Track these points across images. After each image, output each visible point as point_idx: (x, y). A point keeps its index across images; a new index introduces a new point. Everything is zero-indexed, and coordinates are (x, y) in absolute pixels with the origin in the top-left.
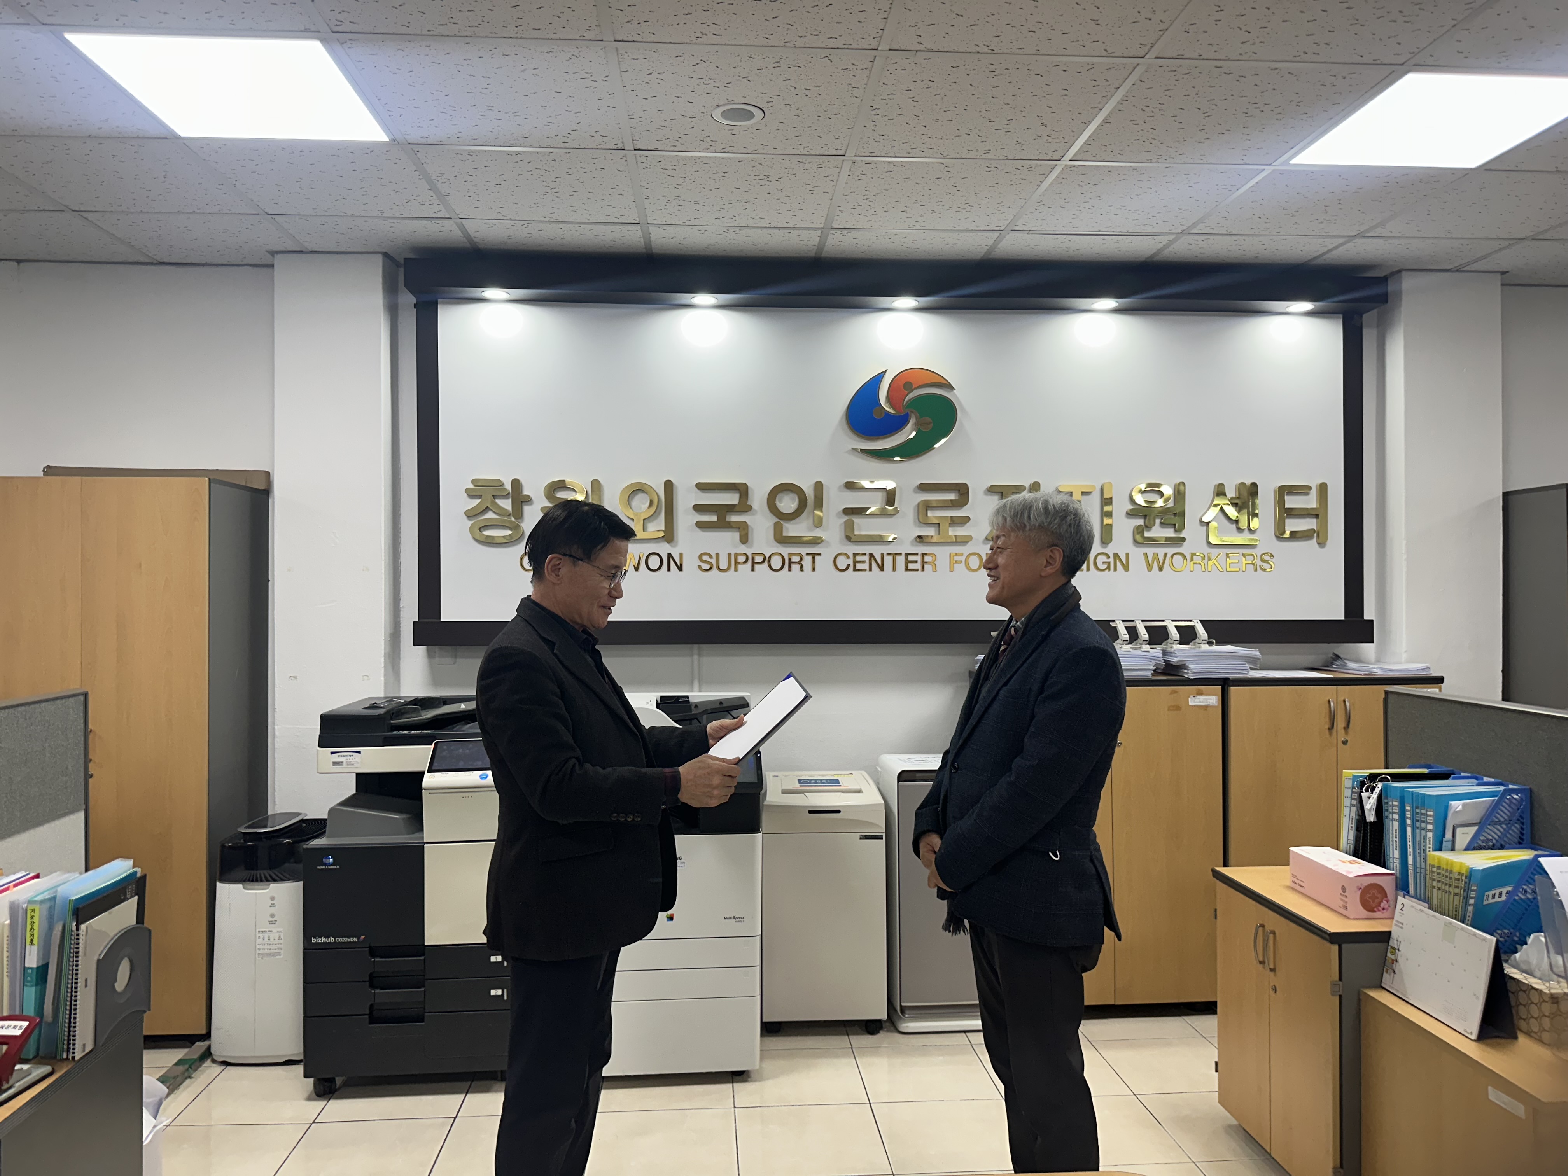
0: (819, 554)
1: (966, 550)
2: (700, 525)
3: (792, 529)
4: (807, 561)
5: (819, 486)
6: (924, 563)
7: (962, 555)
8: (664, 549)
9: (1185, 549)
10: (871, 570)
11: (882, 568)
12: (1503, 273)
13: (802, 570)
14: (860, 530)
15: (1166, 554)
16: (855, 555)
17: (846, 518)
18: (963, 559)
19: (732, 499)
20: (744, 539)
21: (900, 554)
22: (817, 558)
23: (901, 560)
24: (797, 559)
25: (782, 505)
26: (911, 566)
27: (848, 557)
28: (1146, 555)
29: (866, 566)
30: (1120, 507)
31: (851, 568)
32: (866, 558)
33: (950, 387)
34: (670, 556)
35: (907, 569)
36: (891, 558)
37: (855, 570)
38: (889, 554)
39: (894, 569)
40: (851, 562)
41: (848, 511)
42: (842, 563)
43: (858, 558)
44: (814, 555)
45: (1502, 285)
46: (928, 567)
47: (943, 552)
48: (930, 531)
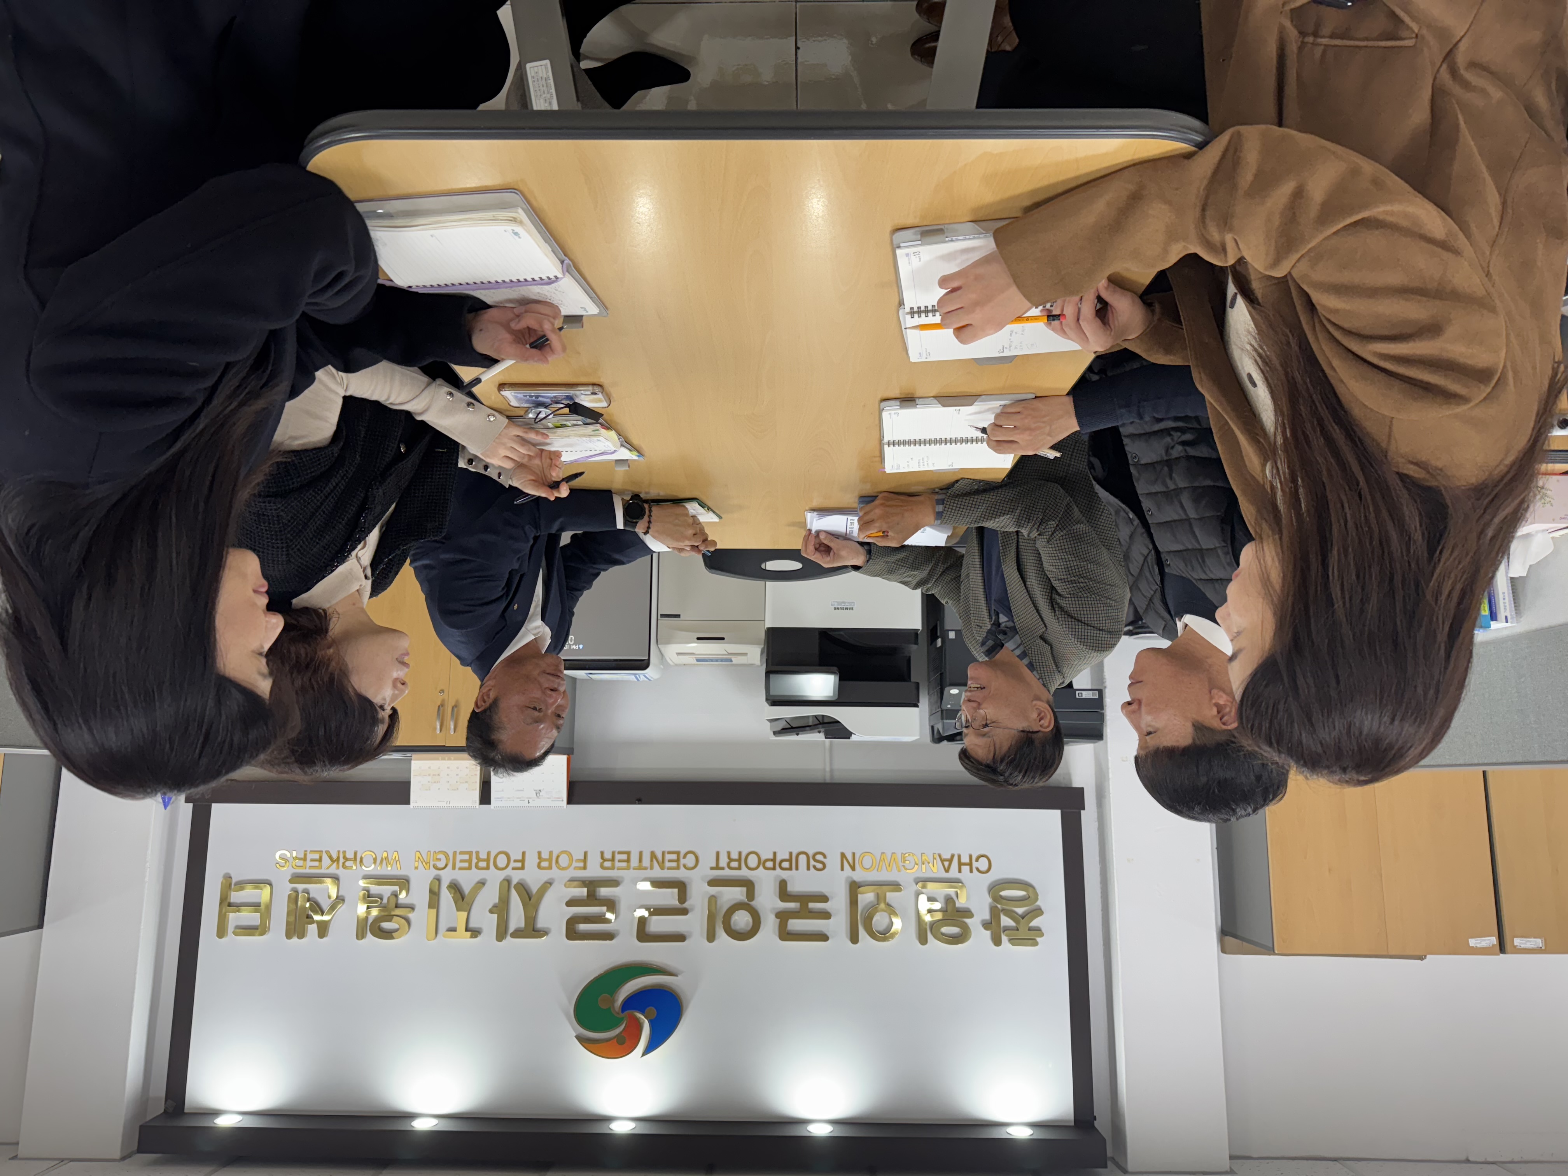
0: (712, 868)
1: (571, 874)
2: (824, 898)
3: (737, 894)
4: (723, 862)
5: (711, 937)
6: (613, 860)
7: (576, 869)
8: (859, 876)
9: (361, 873)
10: (663, 853)
11: (653, 855)
13: (729, 853)
14: (673, 894)
15: (380, 868)
16: (678, 868)
17: (686, 905)
18: (575, 864)
19: (795, 925)
20: (783, 884)
21: (635, 868)
22: (714, 865)
23: (634, 862)
24: (734, 864)
25: (746, 918)
26: (624, 857)
27: (685, 866)
28: (399, 868)
29: (668, 857)
30: (420, 915)
31: (682, 855)
32: (668, 864)
33: (580, 1038)
34: (853, 868)
35: (628, 853)
36: (644, 865)
37: (678, 853)
38: (646, 868)
39: (641, 853)
40: (682, 861)
41: (684, 912)
42: (690, 860)
43: (674, 864)
44: (717, 867)
45: (17, 1145)
46: (608, 856)
47: (594, 871)
48: (604, 892)
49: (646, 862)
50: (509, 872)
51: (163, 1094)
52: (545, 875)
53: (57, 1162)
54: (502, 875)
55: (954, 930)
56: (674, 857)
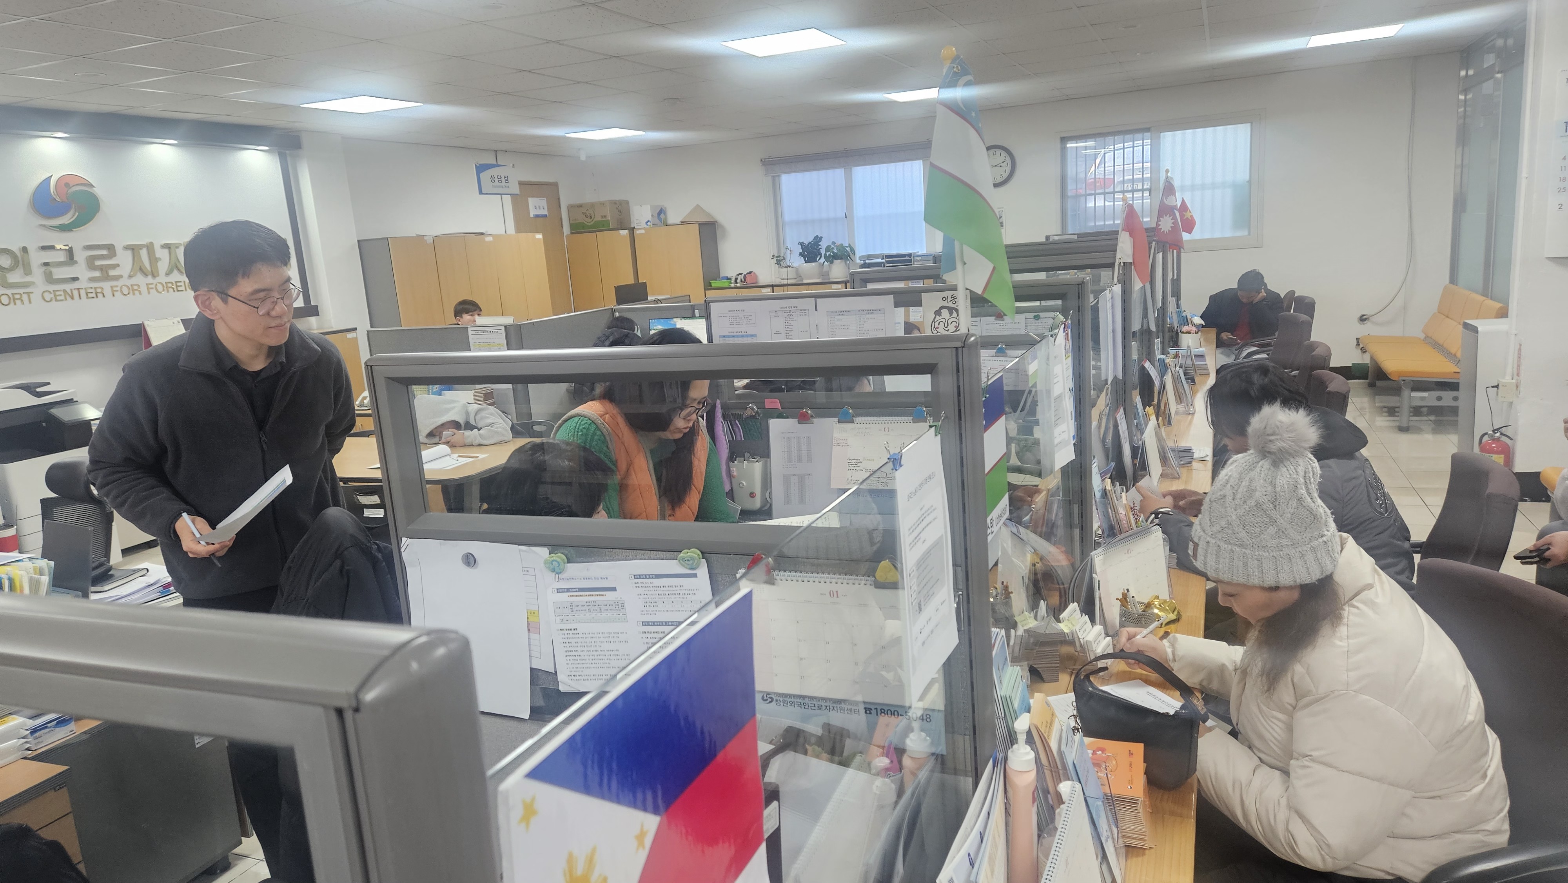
0: (32, 293)
1: (120, 283)
3: (14, 278)
4: (25, 297)
5: (25, 250)
6: (96, 293)
7: (117, 286)
10: (66, 299)
11: (72, 298)
13: (23, 303)
14: (55, 276)
16: (54, 291)
17: (45, 269)
18: (118, 289)
21: (82, 289)
22: (31, 295)
23: (83, 292)
24: (17, 296)
27: (50, 293)
29: (62, 298)
31: (54, 299)
32: (62, 293)
33: (92, 186)
35: (88, 298)
37: (56, 300)
38: (75, 289)
39: (80, 299)
40: (52, 295)
41: (45, 265)
42: (48, 296)
43: (58, 293)
44: (28, 294)
46: (100, 295)
47: (106, 286)
48: (97, 274)
49: (76, 293)
50: (155, 281)
52: (133, 281)
54: (158, 279)
56: (59, 298)
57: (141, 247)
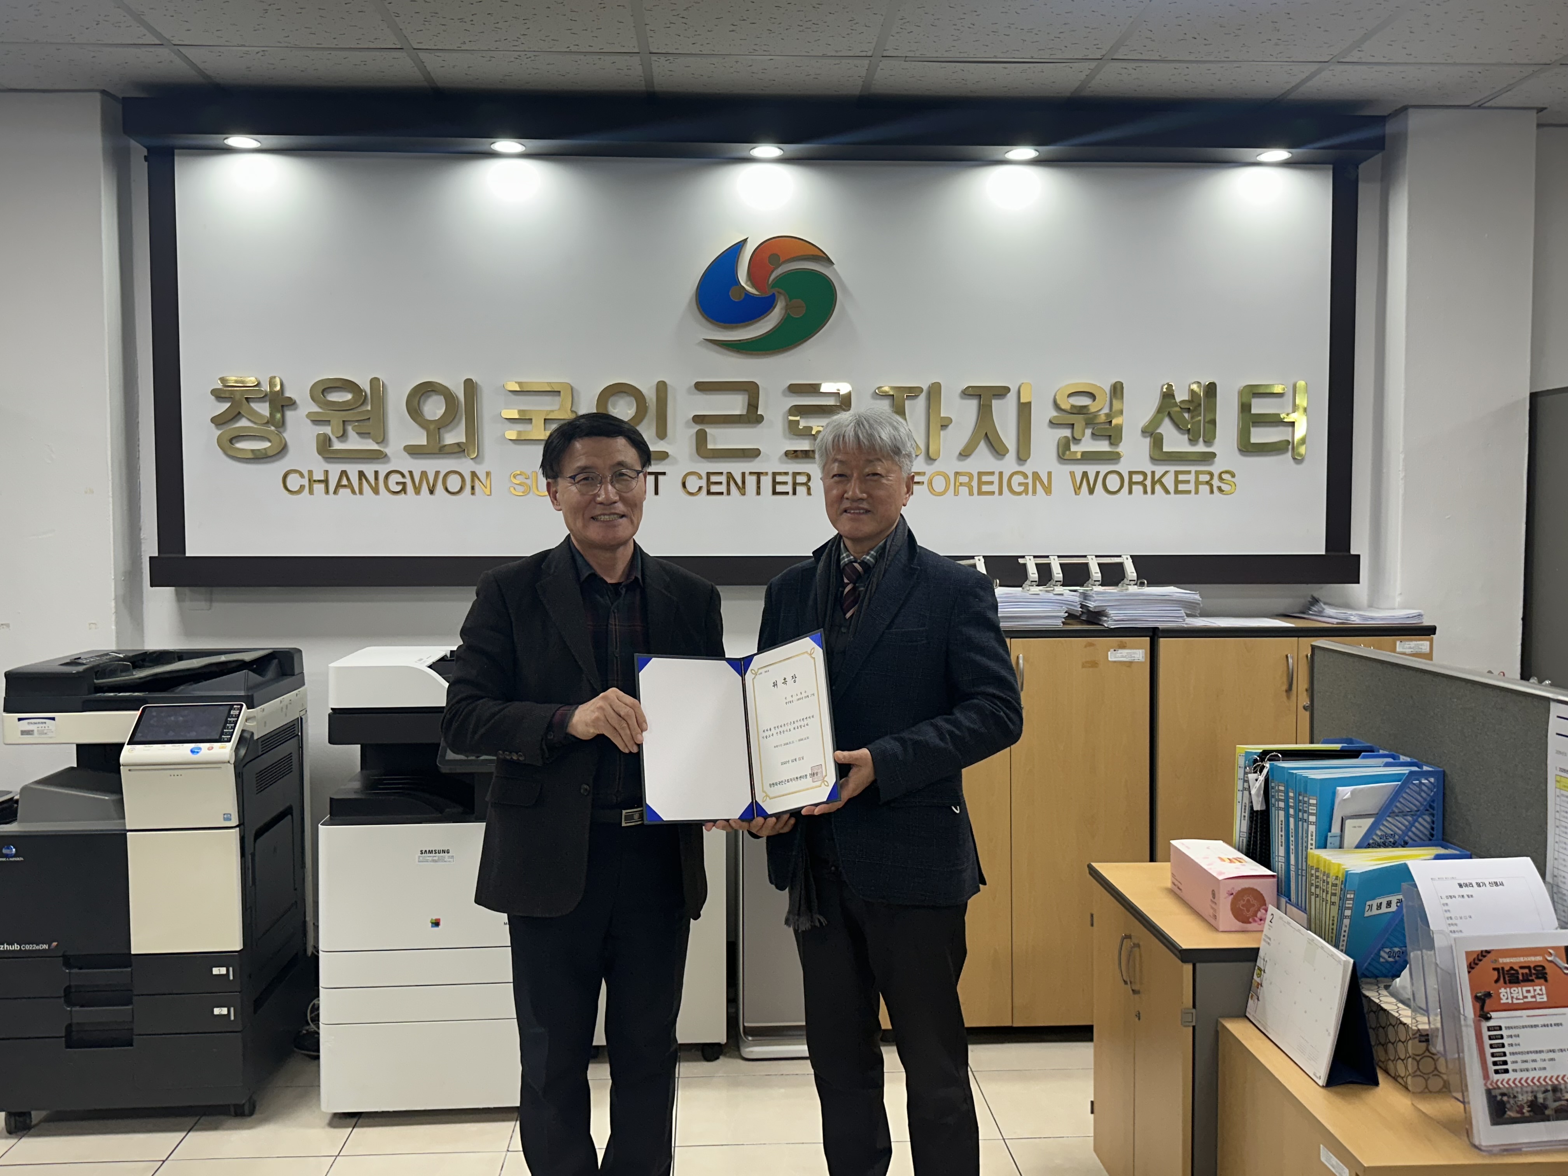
0: (664, 474)
5: (662, 388)
6: (795, 484)
8: (465, 466)
9: (1123, 467)
10: (729, 493)
11: (742, 489)
12: (1540, 110)
14: (715, 443)
15: (1098, 473)
16: (709, 474)
17: (698, 427)
19: (552, 403)
21: (767, 474)
22: (660, 478)
23: (766, 482)
25: (616, 411)
26: (779, 488)
27: (700, 477)
28: (1072, 474)
29: (723, 488)
30: (1042, 414)
31: (704, 490)
32: (723, 479)
33: (828, 261)
34: (474, 474)
35: (775, 493)
36: (754, 478)
37: (709, 493)
38: (751, 473)
39: (758, 493)
40: (703, 483)
41: (698, 419)
42: (693, 484)
43: (714, 479)
44: (656, 475)
45: (1539, 126)
49: (751, 481)
50: (929, 469)
51: (1362, 187)
53: (1486, 105)
54: (937, 466)
55: (336, 397)
56: (714, 489)
57: (913, 392)
